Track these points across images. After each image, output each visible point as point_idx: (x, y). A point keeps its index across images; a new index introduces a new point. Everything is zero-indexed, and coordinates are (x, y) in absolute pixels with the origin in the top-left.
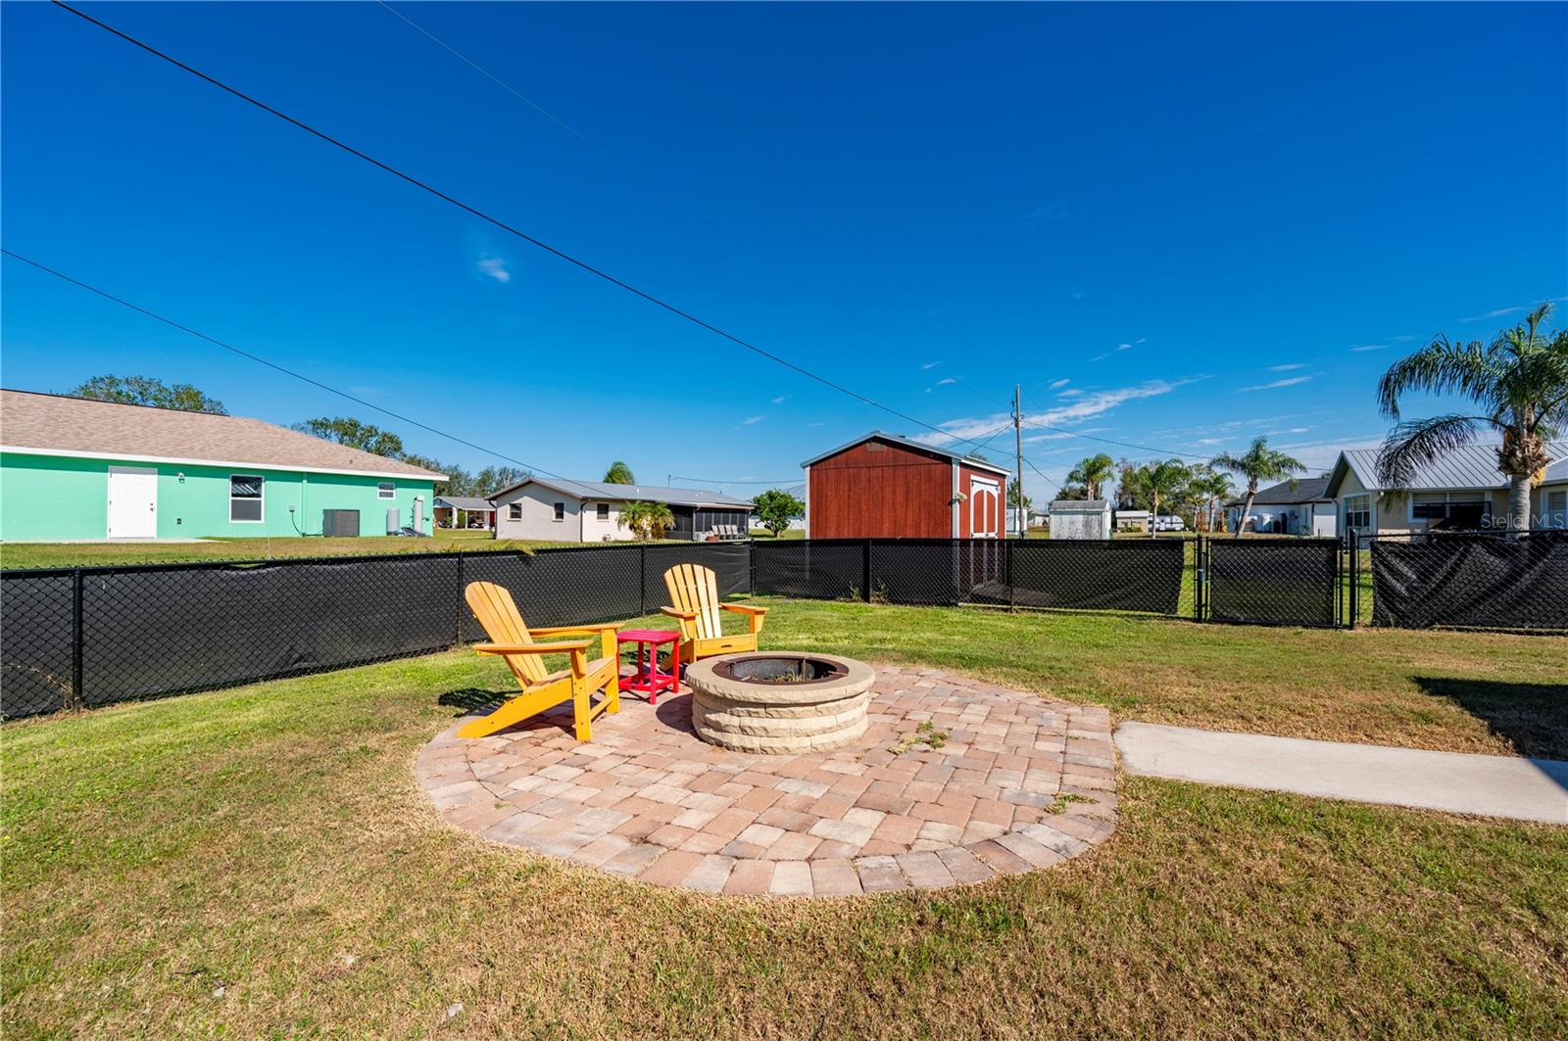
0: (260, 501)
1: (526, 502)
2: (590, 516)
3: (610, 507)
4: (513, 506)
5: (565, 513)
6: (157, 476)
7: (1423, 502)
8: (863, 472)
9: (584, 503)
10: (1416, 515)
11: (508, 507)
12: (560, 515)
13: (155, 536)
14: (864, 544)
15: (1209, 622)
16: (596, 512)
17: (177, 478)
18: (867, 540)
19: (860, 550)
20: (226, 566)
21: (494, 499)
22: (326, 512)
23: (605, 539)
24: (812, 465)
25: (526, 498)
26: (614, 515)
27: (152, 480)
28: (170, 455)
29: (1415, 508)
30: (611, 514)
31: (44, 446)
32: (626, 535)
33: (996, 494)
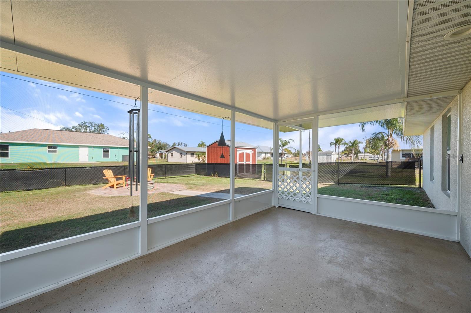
0: (109, 154)
1: (174, 152)
2: (189, 156)
3: (194, 153)
4: (171, 153)
5: (183, 155)
6: (88, 149)
7: (405, 153)
8: (215, 148)
9: (187, 153)
10: (403, 157)
11: (170, 154)
12: (181, 156)
13: (88, 161)
14: (213, 164)
15: (265, 181)
16: (190, 155)
17: (92, 149)
18: (214, 163)
19: (213, 165)
20: (85, 167)
21: (167, 151)
22: (122, 156)
23: (193, 162)
24: (207, 147)
25: (174, 151)
26: (195, 156)
27: (87, 150)
28: (91, 144)
29: (403, 155)
30: (194, 155)
31: (67, 143)
32: (197, 161)
33: (251, 153)
